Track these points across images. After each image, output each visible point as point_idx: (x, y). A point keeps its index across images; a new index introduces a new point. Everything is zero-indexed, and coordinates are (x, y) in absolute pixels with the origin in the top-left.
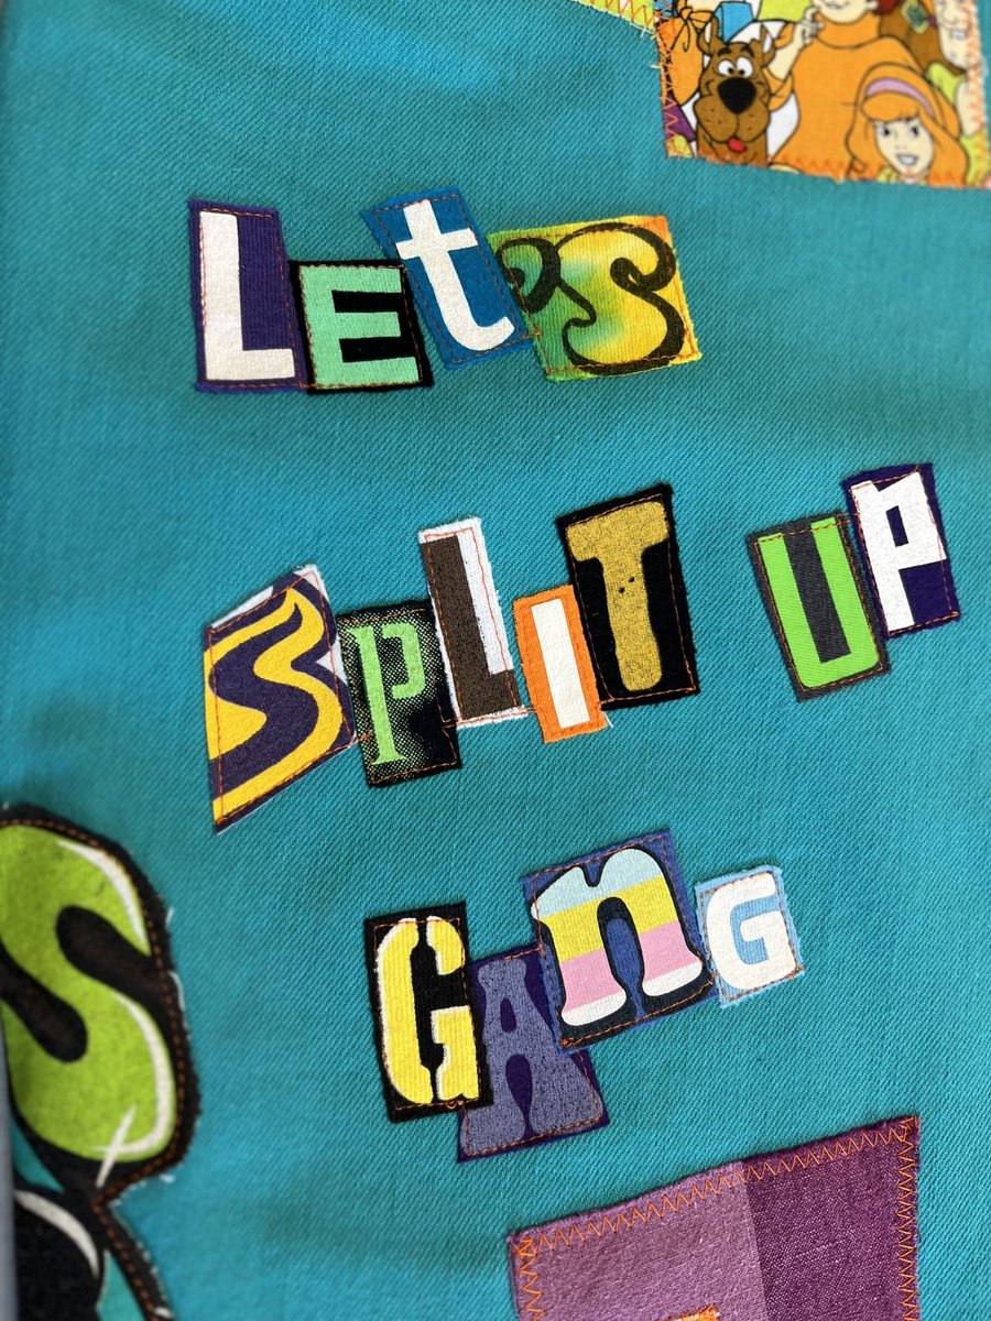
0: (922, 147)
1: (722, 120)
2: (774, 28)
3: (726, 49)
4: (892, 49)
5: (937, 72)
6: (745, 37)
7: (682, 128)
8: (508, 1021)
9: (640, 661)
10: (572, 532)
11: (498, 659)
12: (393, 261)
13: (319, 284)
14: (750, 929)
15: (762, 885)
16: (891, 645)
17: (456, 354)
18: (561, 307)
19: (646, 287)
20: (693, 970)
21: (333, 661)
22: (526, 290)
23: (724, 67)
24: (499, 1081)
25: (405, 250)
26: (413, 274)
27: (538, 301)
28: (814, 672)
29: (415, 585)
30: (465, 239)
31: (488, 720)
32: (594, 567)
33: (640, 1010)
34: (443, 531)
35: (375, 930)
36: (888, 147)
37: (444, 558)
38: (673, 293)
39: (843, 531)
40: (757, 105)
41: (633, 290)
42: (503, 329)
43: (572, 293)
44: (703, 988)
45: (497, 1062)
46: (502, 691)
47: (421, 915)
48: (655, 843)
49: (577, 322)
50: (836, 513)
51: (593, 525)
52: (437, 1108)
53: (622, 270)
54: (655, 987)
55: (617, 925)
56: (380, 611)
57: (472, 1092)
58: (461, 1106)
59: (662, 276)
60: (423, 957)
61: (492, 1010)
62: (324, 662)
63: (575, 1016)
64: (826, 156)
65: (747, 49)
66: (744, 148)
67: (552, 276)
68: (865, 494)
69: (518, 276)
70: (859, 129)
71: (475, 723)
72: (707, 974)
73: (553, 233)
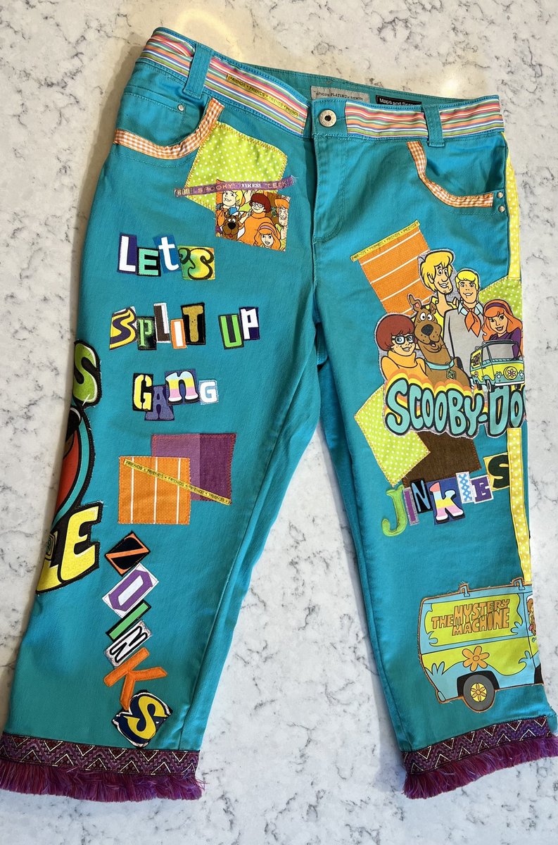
0: (271, 241)
1: (228, 230)
2: (242, 213)
3: (230, 217)
4: (267, 220)
5: (277, 225)
6: (235, 214)
7: (219, 231)
8: (158, 398)
9: (194, 336)
10: (184, 309)
11: (166, 331)
12: (157, 249)
13: (142, 253)
14: (209, 392)
15: (212, 383)
16: (245, 342)
17: (167, 270)
18: (189, 264)
19: (207, 263)
20: (196, 396)
21: (135, 325)
22: (183, 259)
23: (229, 220)
24: (155, 408)
25: (160, 247)
26: (161, 252)
27: (184, 262)
28: (228, 344)
29: (152, 314)
30: (172, 246)
31: (163, 342)
32: (187, 316)
33: (184, 401)
34: (159, 304)
35: (136, 376)
36: (263, 240)
37: (158, 310)
38: (212, 265)
39: (238, 318)
40: (236, 228)
41: (204, 263)
42: (177, 267)
43: (192, 262)
44: (198, 400)
45: (155, 405)
46: (166, 337)
47: (145, 375)
48: (192, 372)
49: (191, 268)
50: (237, 314)
51: (188, 308)
52: (142, 410)
53: (203, 258)
54: (187, 398)
55: (182, 385)
56: (145, 318)
57: (149, 409)
58: (146, 411)
59: (210, 261)
60: (144, 383)
61: (156, 395)
62: (133, 324)
63: (171, 399)
64: (250, 240)
65: (235, 217)
66: (233, 236)
67: (188, 257)
68: (243, 311)
69: (182, 256)
70: (258, 235)
71: (160, 342)
72: (199, 398)
73: (190, 248)
